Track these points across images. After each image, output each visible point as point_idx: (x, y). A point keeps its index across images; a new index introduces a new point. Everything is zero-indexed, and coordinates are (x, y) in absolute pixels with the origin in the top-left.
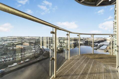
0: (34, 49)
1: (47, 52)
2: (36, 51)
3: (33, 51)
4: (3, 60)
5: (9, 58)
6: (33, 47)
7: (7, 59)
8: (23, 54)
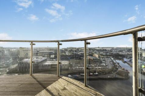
0: (104, 63)
1: (124, 69)
2: (107, 66)
3: (102, 64)
4: (78, 67)
5: (82, 66)
6: (103, 60)
7: (80, 67)
8: (93, 66)
